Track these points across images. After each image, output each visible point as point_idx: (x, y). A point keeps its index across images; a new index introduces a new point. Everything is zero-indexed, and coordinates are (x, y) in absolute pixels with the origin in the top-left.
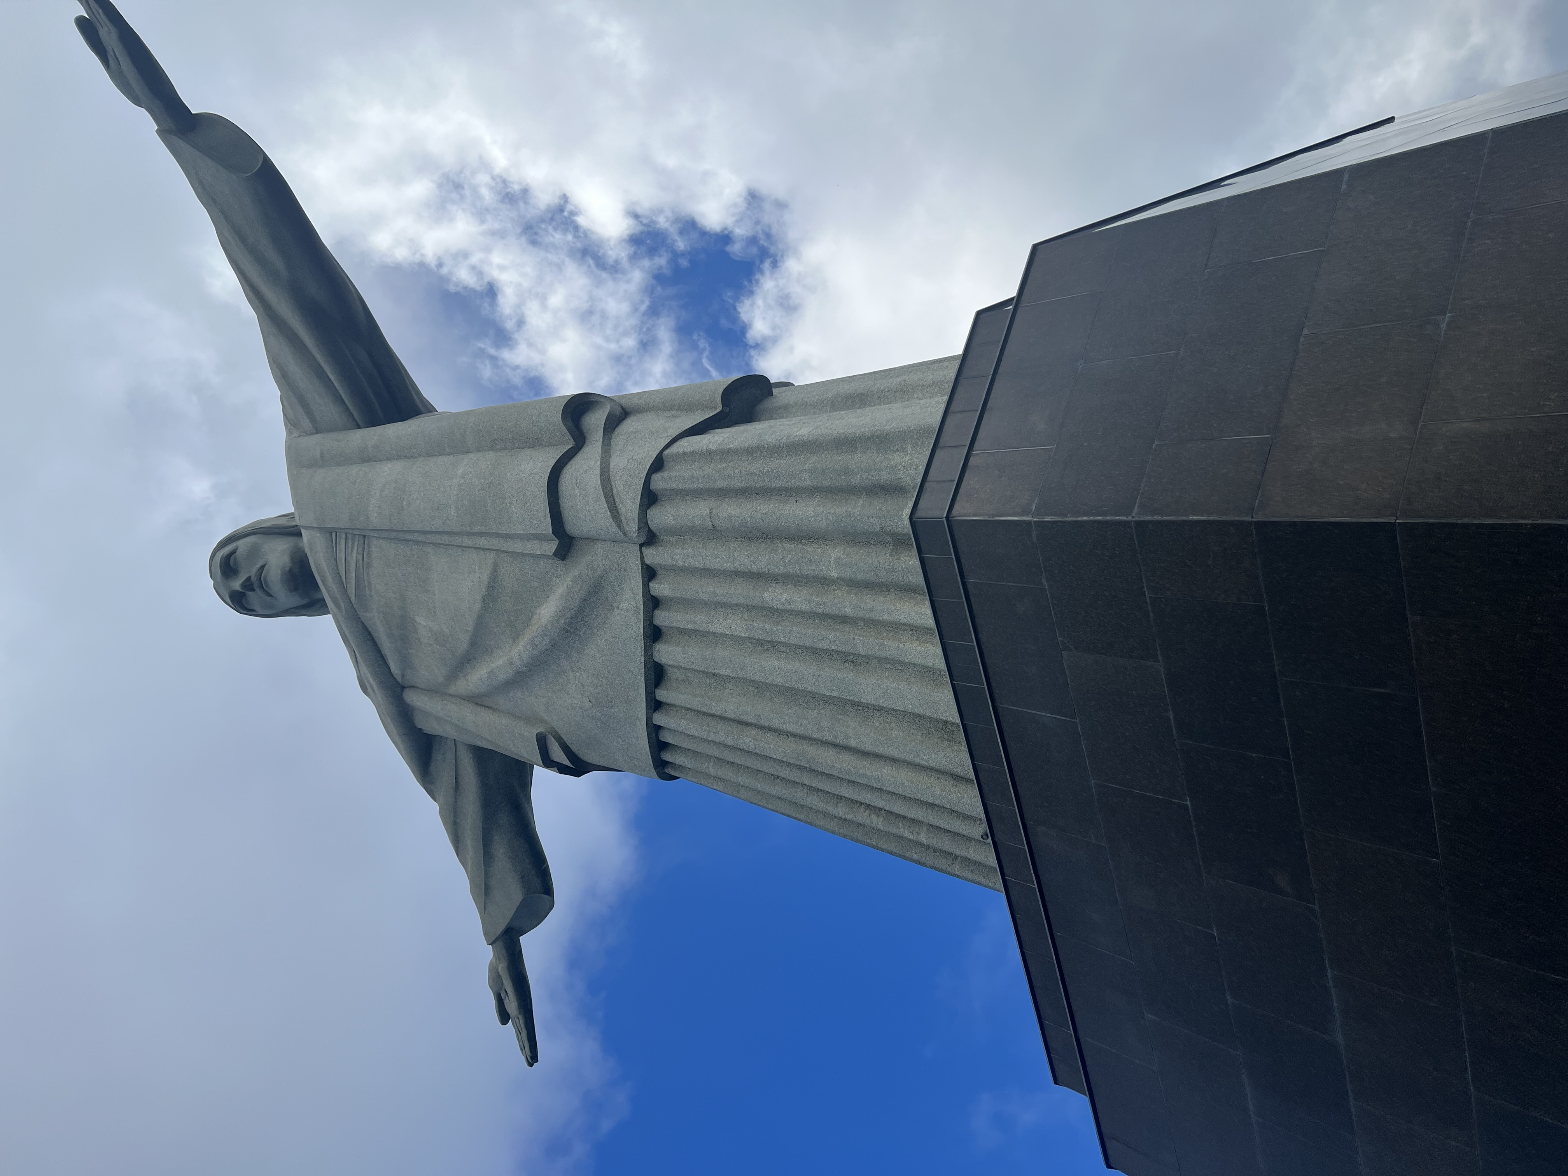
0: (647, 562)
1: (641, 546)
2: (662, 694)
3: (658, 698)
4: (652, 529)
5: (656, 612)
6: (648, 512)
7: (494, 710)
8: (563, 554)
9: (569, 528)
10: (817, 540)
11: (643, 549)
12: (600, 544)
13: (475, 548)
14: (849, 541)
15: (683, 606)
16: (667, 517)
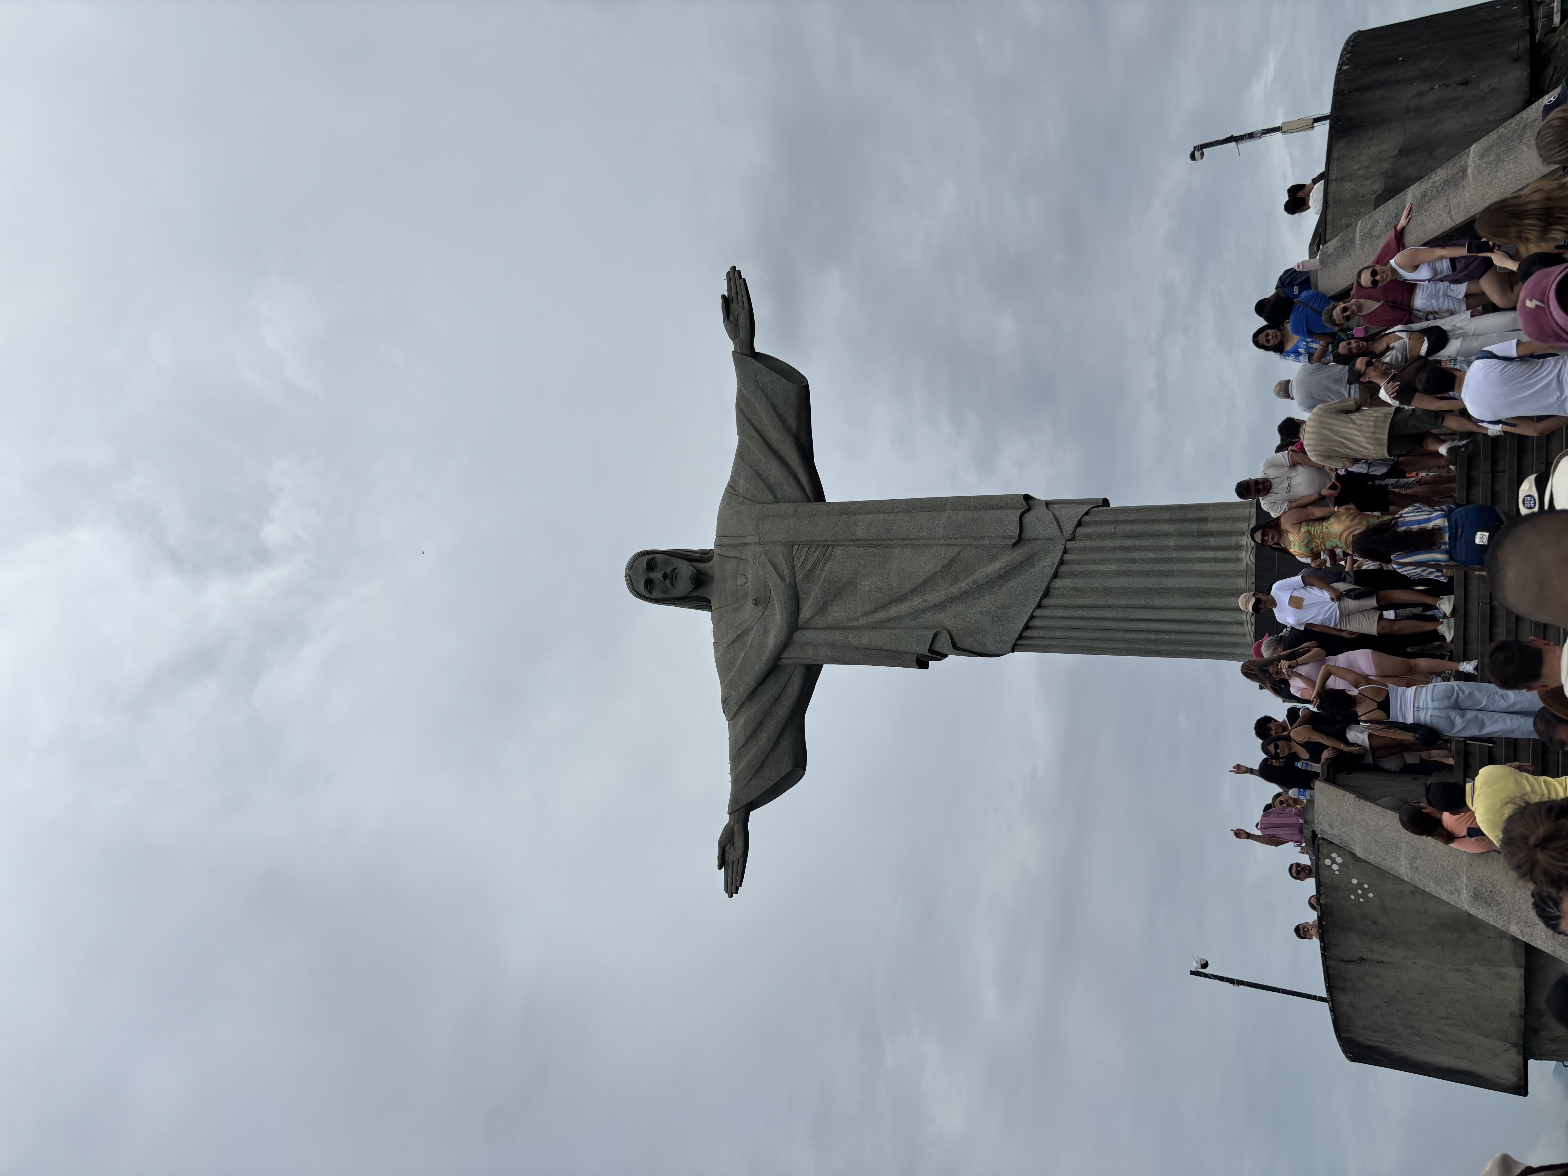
0: (1067, 546)
1: (1066, 540)
2: (1046, 601)
3: (1043, 603)
4: (1077, 534)
5: (1062, 566)
6: (1078, 528)
7: (893, 628)
8: (1014, 545)
9: (1025, 534)
10: (1166, 535)
11: (1067, 542)
12: (1039, 541)
13: (945, 545)
14: (1181, 534)
15: (1080, 562)
16: (1089, 530)
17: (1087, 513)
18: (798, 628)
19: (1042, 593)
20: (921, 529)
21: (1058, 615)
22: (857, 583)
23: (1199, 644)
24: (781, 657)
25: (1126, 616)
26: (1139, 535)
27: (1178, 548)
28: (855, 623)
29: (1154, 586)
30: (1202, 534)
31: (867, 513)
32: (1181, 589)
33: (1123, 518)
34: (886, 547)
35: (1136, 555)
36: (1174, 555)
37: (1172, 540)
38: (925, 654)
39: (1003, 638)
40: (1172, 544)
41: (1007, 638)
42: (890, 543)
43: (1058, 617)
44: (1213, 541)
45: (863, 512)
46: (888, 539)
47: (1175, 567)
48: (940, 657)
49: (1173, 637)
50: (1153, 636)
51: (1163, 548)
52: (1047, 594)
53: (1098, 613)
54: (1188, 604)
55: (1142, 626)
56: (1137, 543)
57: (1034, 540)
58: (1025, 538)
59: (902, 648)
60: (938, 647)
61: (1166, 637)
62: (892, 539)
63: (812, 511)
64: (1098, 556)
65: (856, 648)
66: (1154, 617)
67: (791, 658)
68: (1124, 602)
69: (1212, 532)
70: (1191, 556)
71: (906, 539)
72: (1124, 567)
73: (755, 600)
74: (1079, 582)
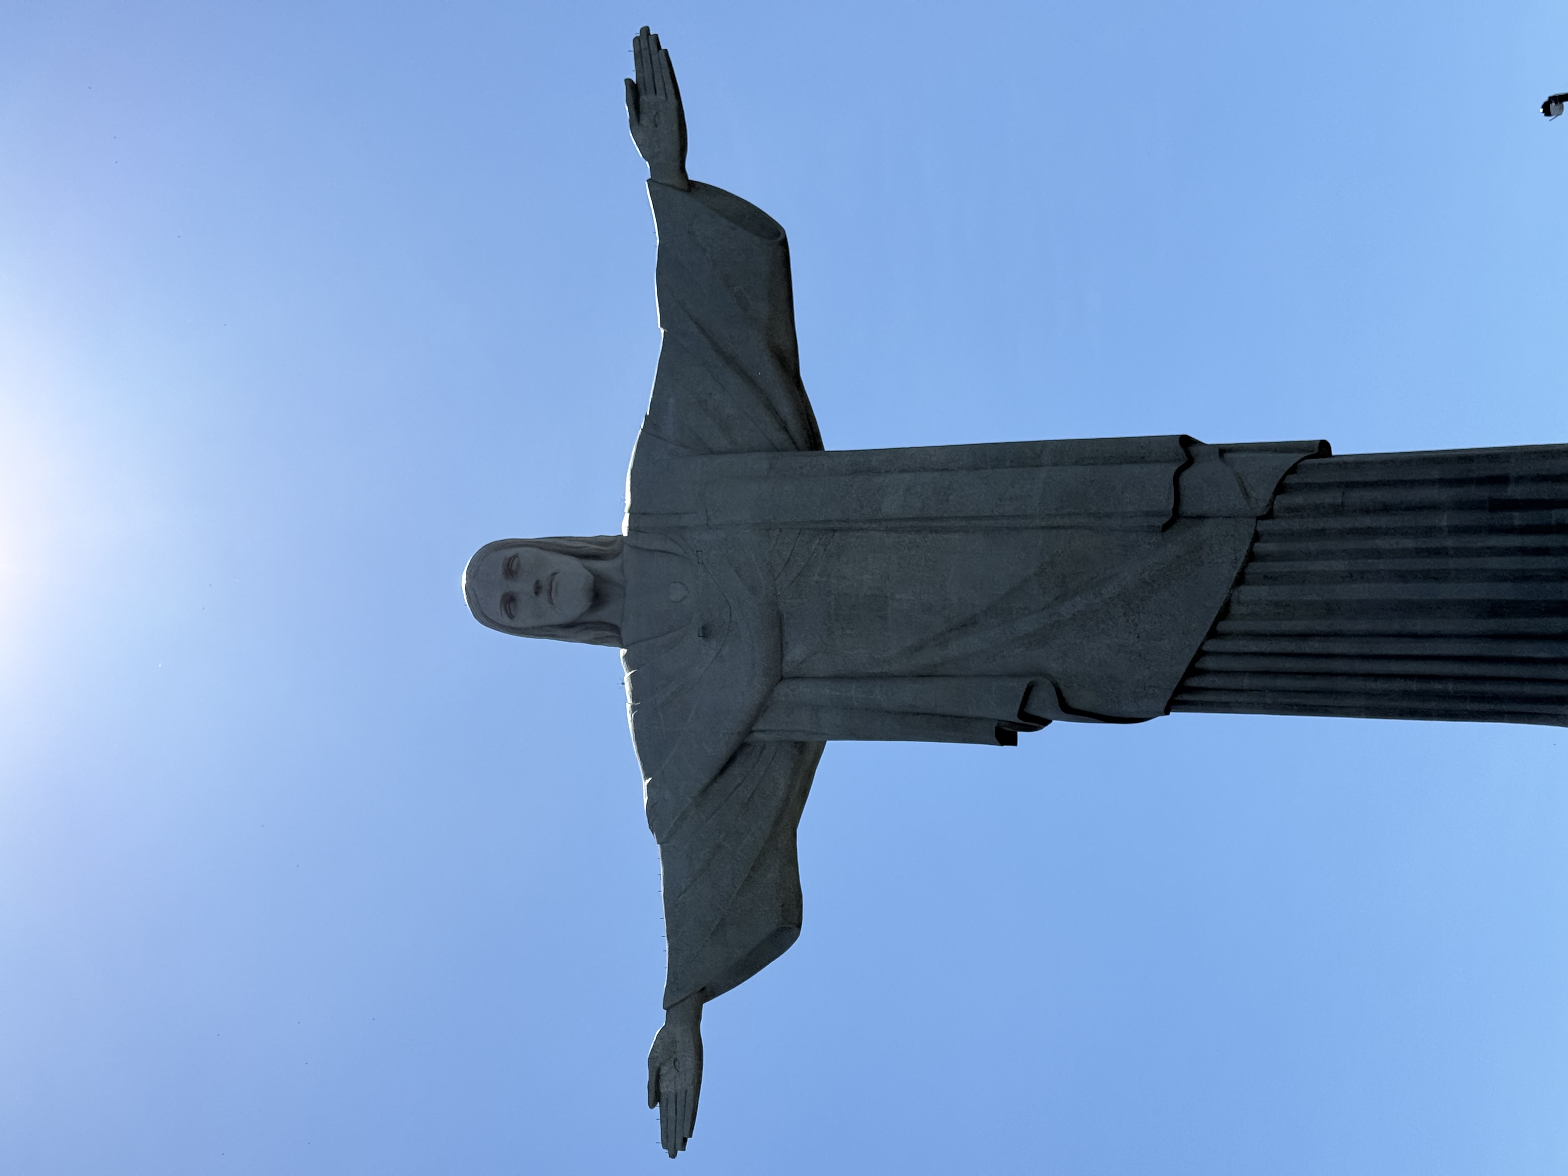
7: (953, 676)
8: (1166, 527)
9: (1184, 508)
10: (1434, 507)
11: (1258, 521)
12: (1210, 520)
13: (1043, 528)
14: (1461, 506)
15: (1284, 557)
16: (1298, 499)
17: (1293, 470)
18: (782, 679)
19: (1217, 612)
20: (1000, 500)
21: (1246, 650)
22: (887, 597)
23: (1496, 698)
24: (753, 729)
25: (1366, 650)
26: (1387, 509)
27: (1456, 530)
28: (886, 668)
29: (1415, 597)
30: (1497, 505)
31: (903, 471)
32: (1461, 603)
33: (1356, 477)
34: (936, 532)
35: (1382, 543)
36: (1450, 542)
37: (1445, 517)
38: (1012, 720)
39: (1151, 691)
40: (1444, 523)
41: (1156, 690)
42: (944, 524)
43: (1246, 654)
44: (1518, 518)
45: (892, 469)
46: (941, 518)
47: (1452, 563)
48: (1037, 725)
49: (1450, 686)
50: (1414, 686)
51: (1430, 531)
52: (1224, 613)
53: (1316, 645)
54: (1476, 630)
55: (1396, 667)
56: (1383, 521)
57: (1201, 517)
58: (1185, 515)
59: (971, 712)
60: (1034, 709)
61: (1438, 686)
62: (946, 518)
63: (801, 468)
64: (1313, 546)
65: (889, 712)
66: (1416, 652)
67: (771, 731)
68: (1363, 625)
69: (1516, 501)
70: (1479, 544)
71: (973, 518)
72: (1361, 564)
73: (704, 628)
74: (1282, 592)
